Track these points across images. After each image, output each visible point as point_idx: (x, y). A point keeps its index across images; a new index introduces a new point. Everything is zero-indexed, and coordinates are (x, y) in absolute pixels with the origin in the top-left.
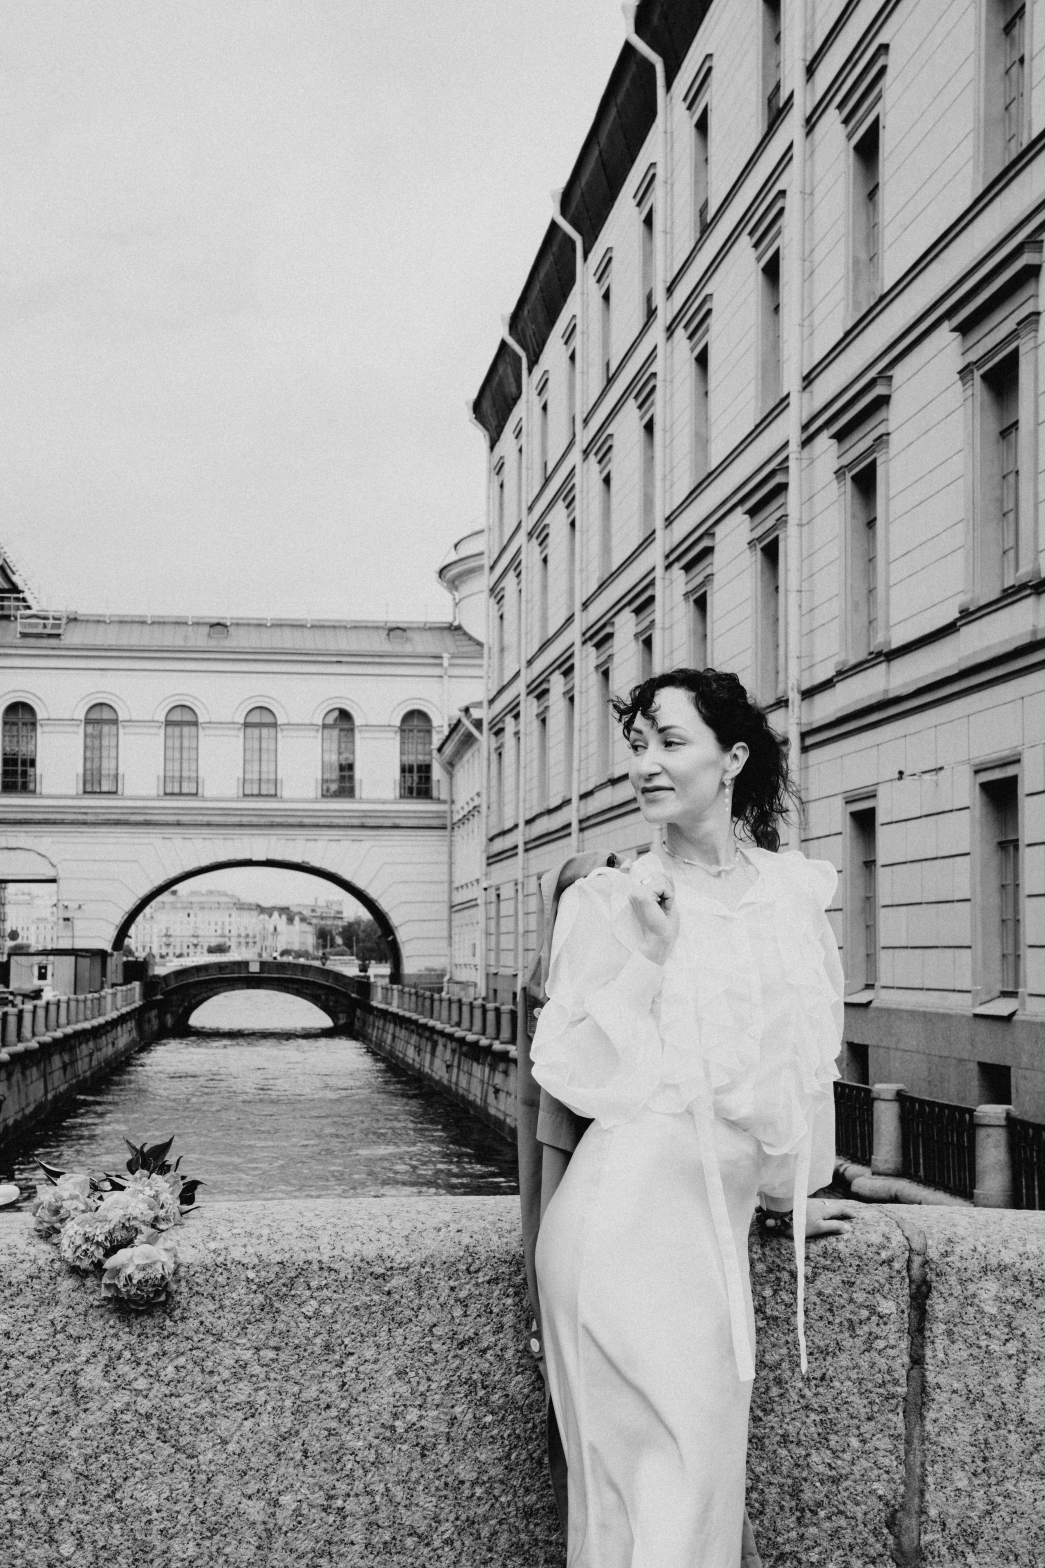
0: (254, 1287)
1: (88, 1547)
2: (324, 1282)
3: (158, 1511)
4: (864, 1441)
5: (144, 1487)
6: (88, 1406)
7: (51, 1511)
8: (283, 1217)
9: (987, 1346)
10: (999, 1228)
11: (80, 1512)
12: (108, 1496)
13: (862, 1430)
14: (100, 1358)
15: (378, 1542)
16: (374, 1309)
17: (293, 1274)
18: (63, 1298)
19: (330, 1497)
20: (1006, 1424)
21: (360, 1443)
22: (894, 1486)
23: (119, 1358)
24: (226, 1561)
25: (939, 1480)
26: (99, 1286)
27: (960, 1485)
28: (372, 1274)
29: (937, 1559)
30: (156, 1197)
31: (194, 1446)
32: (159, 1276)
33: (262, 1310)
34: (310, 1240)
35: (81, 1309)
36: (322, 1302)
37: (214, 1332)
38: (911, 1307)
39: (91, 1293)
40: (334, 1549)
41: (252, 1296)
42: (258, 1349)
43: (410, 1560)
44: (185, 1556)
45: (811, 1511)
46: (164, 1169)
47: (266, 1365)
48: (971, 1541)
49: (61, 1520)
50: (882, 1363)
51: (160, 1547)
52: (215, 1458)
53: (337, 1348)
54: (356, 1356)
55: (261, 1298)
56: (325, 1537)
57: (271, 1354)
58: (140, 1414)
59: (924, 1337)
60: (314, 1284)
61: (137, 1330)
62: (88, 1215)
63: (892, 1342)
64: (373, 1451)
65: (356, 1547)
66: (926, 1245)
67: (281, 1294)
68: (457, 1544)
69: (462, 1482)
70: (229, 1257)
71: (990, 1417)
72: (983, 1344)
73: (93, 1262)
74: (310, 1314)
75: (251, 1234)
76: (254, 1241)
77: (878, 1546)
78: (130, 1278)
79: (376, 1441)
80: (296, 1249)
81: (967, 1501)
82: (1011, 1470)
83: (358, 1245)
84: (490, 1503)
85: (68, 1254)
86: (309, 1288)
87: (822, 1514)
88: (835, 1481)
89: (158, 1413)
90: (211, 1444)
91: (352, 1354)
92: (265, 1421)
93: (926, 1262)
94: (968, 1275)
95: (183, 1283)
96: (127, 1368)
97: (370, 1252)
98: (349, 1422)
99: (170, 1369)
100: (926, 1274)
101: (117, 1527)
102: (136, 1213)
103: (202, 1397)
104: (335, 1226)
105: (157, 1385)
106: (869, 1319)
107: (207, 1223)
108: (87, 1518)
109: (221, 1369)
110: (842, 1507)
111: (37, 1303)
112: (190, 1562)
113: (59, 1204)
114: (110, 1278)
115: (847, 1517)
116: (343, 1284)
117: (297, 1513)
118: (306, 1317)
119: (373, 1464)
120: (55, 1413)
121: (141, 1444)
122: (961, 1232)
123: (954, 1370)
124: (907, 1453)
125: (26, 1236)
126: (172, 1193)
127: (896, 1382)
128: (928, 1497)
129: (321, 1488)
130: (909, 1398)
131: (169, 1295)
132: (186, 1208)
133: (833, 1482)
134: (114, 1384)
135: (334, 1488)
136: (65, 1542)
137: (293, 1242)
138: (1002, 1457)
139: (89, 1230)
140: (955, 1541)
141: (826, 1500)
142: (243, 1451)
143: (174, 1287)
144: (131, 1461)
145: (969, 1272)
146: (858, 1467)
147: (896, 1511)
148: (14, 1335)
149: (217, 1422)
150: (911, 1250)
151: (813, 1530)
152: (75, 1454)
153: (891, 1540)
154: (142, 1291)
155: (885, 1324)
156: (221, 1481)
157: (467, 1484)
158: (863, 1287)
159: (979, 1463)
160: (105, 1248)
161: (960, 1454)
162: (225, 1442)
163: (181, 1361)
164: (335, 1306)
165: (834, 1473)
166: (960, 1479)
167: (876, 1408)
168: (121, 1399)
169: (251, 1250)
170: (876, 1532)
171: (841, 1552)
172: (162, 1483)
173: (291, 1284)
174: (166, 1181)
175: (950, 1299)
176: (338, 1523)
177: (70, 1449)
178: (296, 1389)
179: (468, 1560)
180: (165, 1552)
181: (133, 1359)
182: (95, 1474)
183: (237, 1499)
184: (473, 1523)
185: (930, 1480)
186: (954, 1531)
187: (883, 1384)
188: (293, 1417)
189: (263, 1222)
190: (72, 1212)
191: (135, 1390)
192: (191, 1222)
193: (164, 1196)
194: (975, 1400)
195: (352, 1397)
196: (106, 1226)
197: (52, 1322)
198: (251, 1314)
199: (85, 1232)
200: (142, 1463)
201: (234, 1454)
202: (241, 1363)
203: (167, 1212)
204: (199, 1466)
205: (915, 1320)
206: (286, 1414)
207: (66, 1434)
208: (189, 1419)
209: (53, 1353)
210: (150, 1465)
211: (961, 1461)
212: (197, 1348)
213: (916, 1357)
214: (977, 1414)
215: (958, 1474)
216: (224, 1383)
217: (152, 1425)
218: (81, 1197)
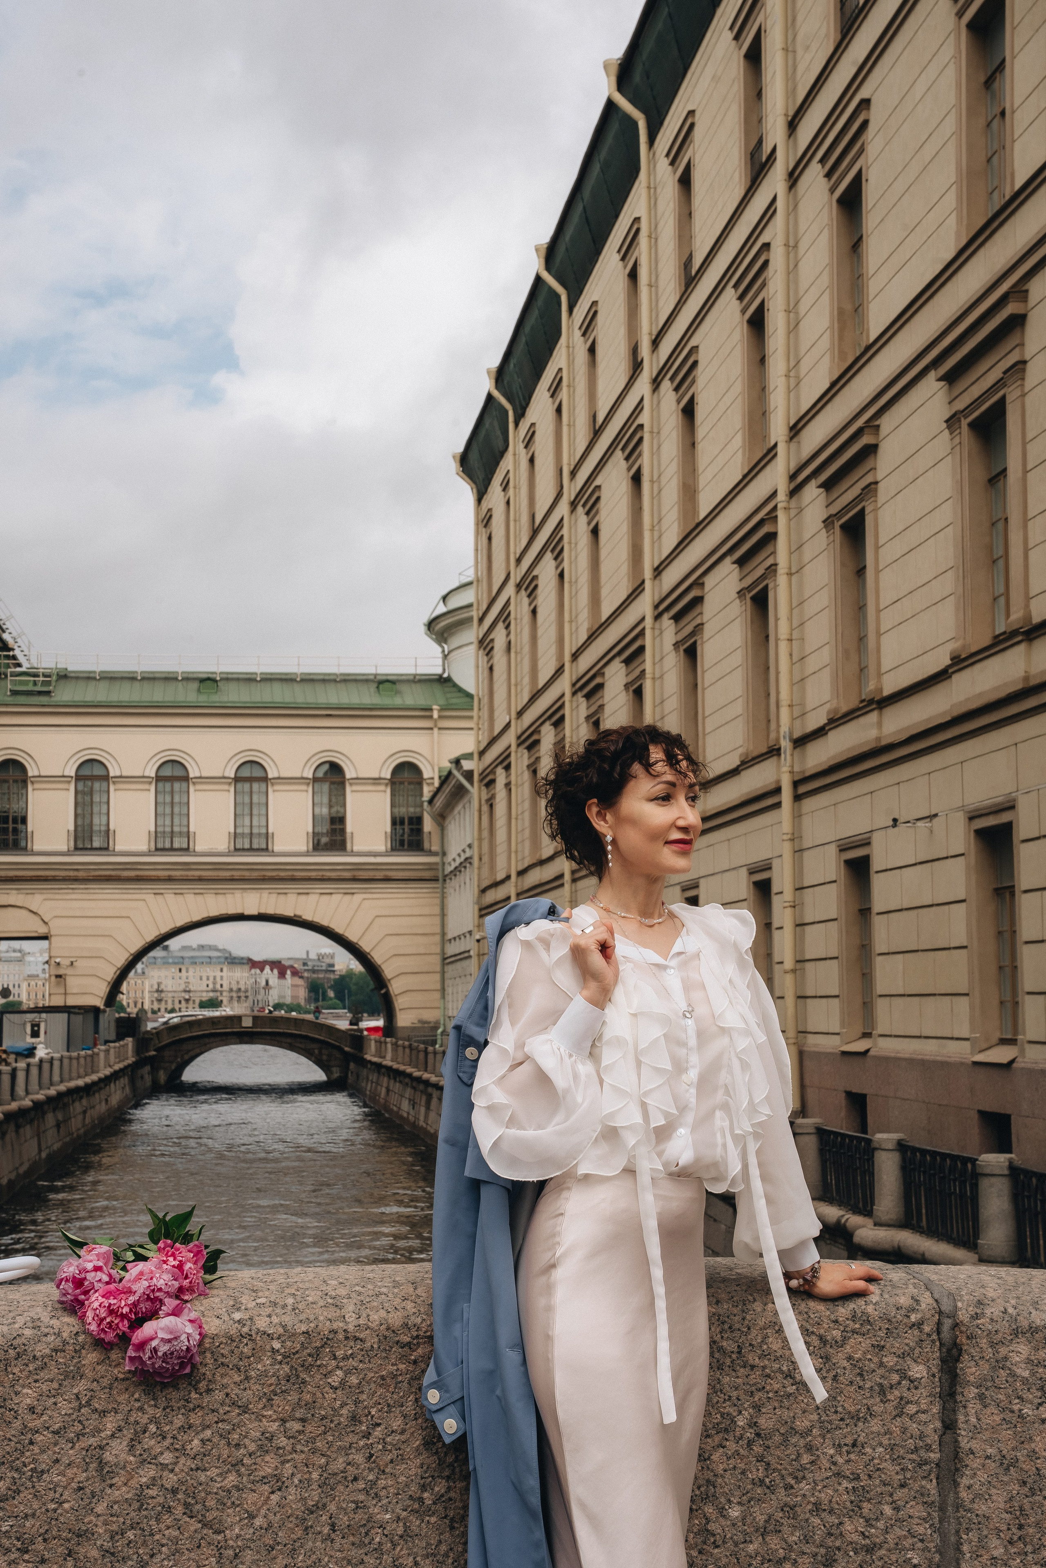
0: (279, 1358)
2: (350, 1352)
4: (897, 1509)
5: (171, 1563)
6: (114, 1481)
8: (307, 1285)
9: (1020, 1410)
10: (1029, 1289)
13: (895, 1498)
14: (125, 1432)
16: (400, 1378)
17: (318, 1344)
18: (88, 1372)
20: (1041, 1490)
21: (388, 1516)
22: (928, 1555)
23: (145, 1432)
25: (975, 1549)
26: (123, 1358)
27: (996, 1553)
28: (397, 1342)
30: (180, 1267)
31: (220, 1521)
32: (184, 1348)
33: (288, 1381)
34: (335, 1309)
35: (105, 1382)
36: (348, 1373)
37: (240, 1404)
38: (941, 1370)
39: (116, 1366)
41: (277, 1367)
42: (284, 1421)
46: (187, 1239)
47: (292, 1437)
50: (914, 1427)
52: (242, 1533)
53: (364, 1419)
54: (383, 1427)
55: (287, 1368)
57: (296, 1426)
58: (166, 1489)
59: (956, 1402)
60: (340, 1353)
61: (162, 1403)
62: (112, 1287)
63: (923, 1407)
64: (401, 1524)
66: (956, 1307)
67: (307, 1364)
70: (254, 1328)
71: (1025, 1483)
72: (1016, 1408)
73: (117, 1334)
74: (336, 1384)
75: (276, 1304)
76: (278, 1310)
78: (155, 1350)
79: (405, 1513)
80: (321, 1318)
83: (383, 1313)
85: (93, 1327)
86: (335, 1358)
88: (869, 1550)
89: (184, 1488)
90: (238, 1518)
91: (379, 1425)
92: (292, 1495)
93: (956, 1325)
94: (1000, 1336)
95: (208, 1355)
96: (153, 1442)
97: (396, 1319)
98: (376, 1494)
99: (196, 1442)
100: (957, 1337)
102: (161, 1283)
103: (229, 1471)
104: (360, 1294)
105: (182, 1460)
106: (899, 1383)
107: (231, 1292)
109: (247, 1441)
111: (62, 1377)
113: (83, 1276)
114: (135, 1351)
118: (332, 1387)
119: (401, 1537)
120: (80, 1489)
121: (168, 1519)
122: (991, 1294)
123: (987, 1435)
124: (941, 1522)
125: (50, 1309)
126: (195, 1263)
127: (928, 1448)
130: (942, 1464)
131: (194, 1366)
132: (209, 1277)
133: (867, 1551)
134: (139, 1459)
137: (318, 1311)
138: (1038, 1524)
139: (112, 1301)
142: (270, 1525)
143: (198, 1359)
144: (157, 1537)
146: (892, 1536)
148: (39, 1409)
149: (244, 1496)
150: (940, 1313)
152: (101, 1531)
154: (167, 1363)
155: (916, 1388)
156: (248, 1556)
158: (893, 1350)
159: (1014, 1530)
160: (129, 1320)
161: (995, 1522)
162: (252, 1517)
163: (208, 1433)
164: (361, 1376)
165: (868, 1541)
166: (996, 1547)
167: (908, 1475)
168: (147, 1474)
169: (275, 1320)
172: (189, 1560)
173: (317, 1354)
174: (190, 1251)
175: (981, 1363)
177: (96, 1526)
178: (323, 1461)
181: (159, 1432)
182: (122, 1551)
185: (965, 1548)
187: (916, 1450)
188: (320, 1490)
189: (287, 1291)
190: (95, 1284)
191: (161, 1464)
192: (215, 1292)
193: (188, 1266)
194: (1009, 1466)
195: (379, 1469)
196: (131, 1298)
197: (77, 1396)
198: (277, 1385)
199: (110, 1304)
200: (168, 1539)
201: (261, 1528)
202: (267, 1435)
203: (191, 1282)
204: (226, 1541)
205: (946, 1384)
206: (313, 1487)
207: (92, 1510)
208: (216, 1493)
209: (78, 1427)
210: (176, 1541)
211: (996, 1528)
212: (223, 1421)
213: (948, 1422)
214: (1012, 1480)
215: (994, 1542)
216: (250, 1455)
217: (179, 1500)
218: (105, 1268)
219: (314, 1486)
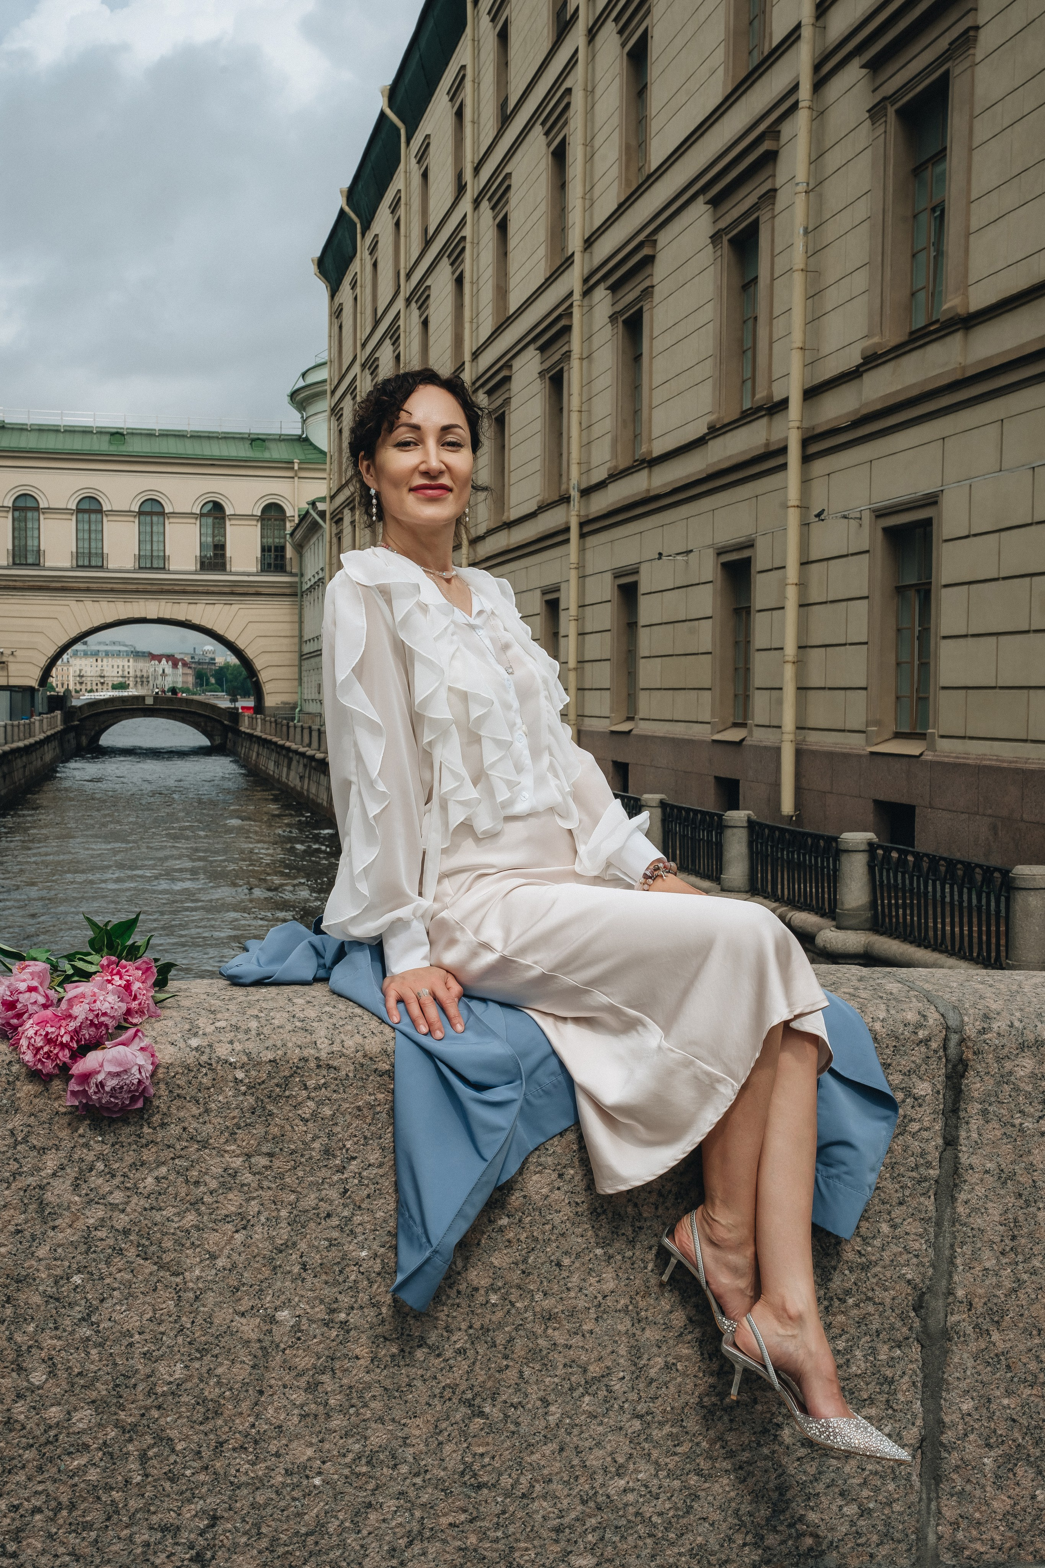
0: (243, 1088)
1: (62, 1374)
2: (323, 1081)
3: (140, 1334)
4: (894, 1227)
5: (124, 1308)
6: (57, 1223)
7: (19, 1338)
8: (271, 1004)
9: (1021, 1124)
11: (51, 1338)
12: (83, 1319)
13: (893, 1216)
14: (69, 1170)
15: (385, 1355)
16: (378, 1109)
17: (287, 1073)
18: (23, 1105)
19: (332, 1311)
20: (1035, 1202)
21: (364, 1254)
22: (922, 1269)
23: (91, 1170)
24: (219, 1383)
25: (968, 1261)
26: (65, 1090)
27: (988, 1265)
28: (376, 1070)
29: (962, 1339)
30: (128, 987)
31: (178, 1263)
32: (135, 1081)
33: (253, 1113)
34: (305, 1034)
35: (44, 1116)
36: (321, 1103)
37: (199, 1138)
38: (946, 1087)
39: (56, 1099)
40: (337, 1365)
41: (241, 1098)
42: (249, 1156)
43: (420, 1372)
44: (172, 1379)
45: (840, 1300)
46: (133, 953)
47: (258, 1173)
48: (996, 1319)
49: (30, 1347)
50: (915, 1146)
51: (143, 1370)
52: (203, 1274)
53: (338, 1153)
54: (359, 1160)
55: (251, 1100)
56: (327, 1353)
57: (264, 1161)
58: (117, 1230)
59: (959, 1118)
60: (311, 1083)
61: (111, 1139)
62: (49, 1012)
63: (926, 1124)
64: (378, 1261)
65: (362, 1362)
66: (962, 1021)
67: (274, 1095)
68: (470, 1353)
69: (476, 1289)
70: (214, 1056)
71: (1020, 1195)
72: (1017, 1122)
73: (57, 1065)
74: (307, 1116)
75: (237, 1028)
76: (241, 1036)
77: (905, 1330)
78: (102, 1084)
79: (382, 1250)
80: (290, 1045)
81: (994, 1280)
82: (1039, 1247)
83: (358, 1038)
84: (505, 1310)
85: (28, 1057)
86: (306, 1088)
87: (851, 1301)
88: (865, 1268)
89: (137, 1229)
90: (198, 1259)
91: (354, 1158)
92: (259, 1233)
95: (162, 1086)
96: (100, 1181)
98: (351, 1231)
99: (150, 1180)
100: (963, 1052)
101: (94, 1352)
102: (106, 1007)
103: (187, 1210)
104: (331, 1016)
105: (135, 1199)
106: (904, 1101)
107: (185, 1013)
108: (59, 1344)
109: (207, 1178)
110: (870, 1294)
112: (178, 1385)
113: (15, 997)
114: (79, 1084)
115: (875, 1303)
116: (343, 1083)
117: (296, 1328)
118: (302, 1119)
119: (379, 1274)
120: (18, 1232)
121: (117, 1260)
122: (994, 1006)
123: (988, 1149)
126: (145, 981)
127: (929, 1165)
128: (956, 1278)
129: (322, 1301)
130: (941, 1181)
131: (148, 1101)
132: (159, 996)
133: (862, 1269)
134: (86, 1199)
135: (336, 1301)
136: (35, 1370)
137: (287, 1036)
138: (1030, 1235)
139: (50, 1030)
140: (980, 1320)
141: (854, 1288)
142: (234, 1266)
143: (152, 1091)
144: (107, 1281)
145: (1006, 1050)
146: (888, 1253)
147: (924, 1293)
149: (205, 1236)
150: (947, 1028)
151: (841, 1318)
152: (43, 1276)
153: (917, 1324)
154: (116, 1098)
155: (920, 1106)
156: (210, 1298)
157: (482, 1292)
158: (899, 1068)
159: (1007, 1242)
160: (70, 1049)
161: (989, 1235)
162: (213, 1257)
163: (163, 1170)
164: (335, 1107)
165: (864, 1259)
166: (988, 1259)
167: (907, 1193)
168: (96, 1214)
169: (238, 1047)
170: (903, 1317)
171: (868, 1338)
172: (144, 1303)
173: (286, 1083)
174: (137, 968)
175: (986, 1078)
176: (341, 1338)
177: (38, 1270)
178: (293, 1197)
179: (482, 1369)
180: (149, 1376)
181: (107, 1170)
182: (68, 1296)
183: (229, 1317)
184: (488, 1330)
185: (959, 1261)
186: (980, 1310)
187: (916, 1167)
188: (289, 1228)
189: (250, 1012)
190: (30, 1006)
191: (111, 1204)
192: (167, 1012)
193: (136, 986)
194: (1006, 1179)
195: (355, 1205)
196: (72, 1024)
197: (12, 1133)
198: (241, 1118)
199: (47, 1034)
200: (121, 1283)
201: (225, 1269)
202: (230, 1171)
203: (140, 1004)
204: (185, 1283)
205: (950, 1101)
206: (281, 1225)
207: (33, 1254)
208: (173, 1234)
209: (14, 1166)
210: (129, 1284)
211: (990, 1240)
212: (180, 1157)
213: (950, 1138)
214: (1008, 1193)
215: (986, 1254)
216: (211, 1193)
217: (131, 1241)
218: (40, 989)
219: (284, 1224)
